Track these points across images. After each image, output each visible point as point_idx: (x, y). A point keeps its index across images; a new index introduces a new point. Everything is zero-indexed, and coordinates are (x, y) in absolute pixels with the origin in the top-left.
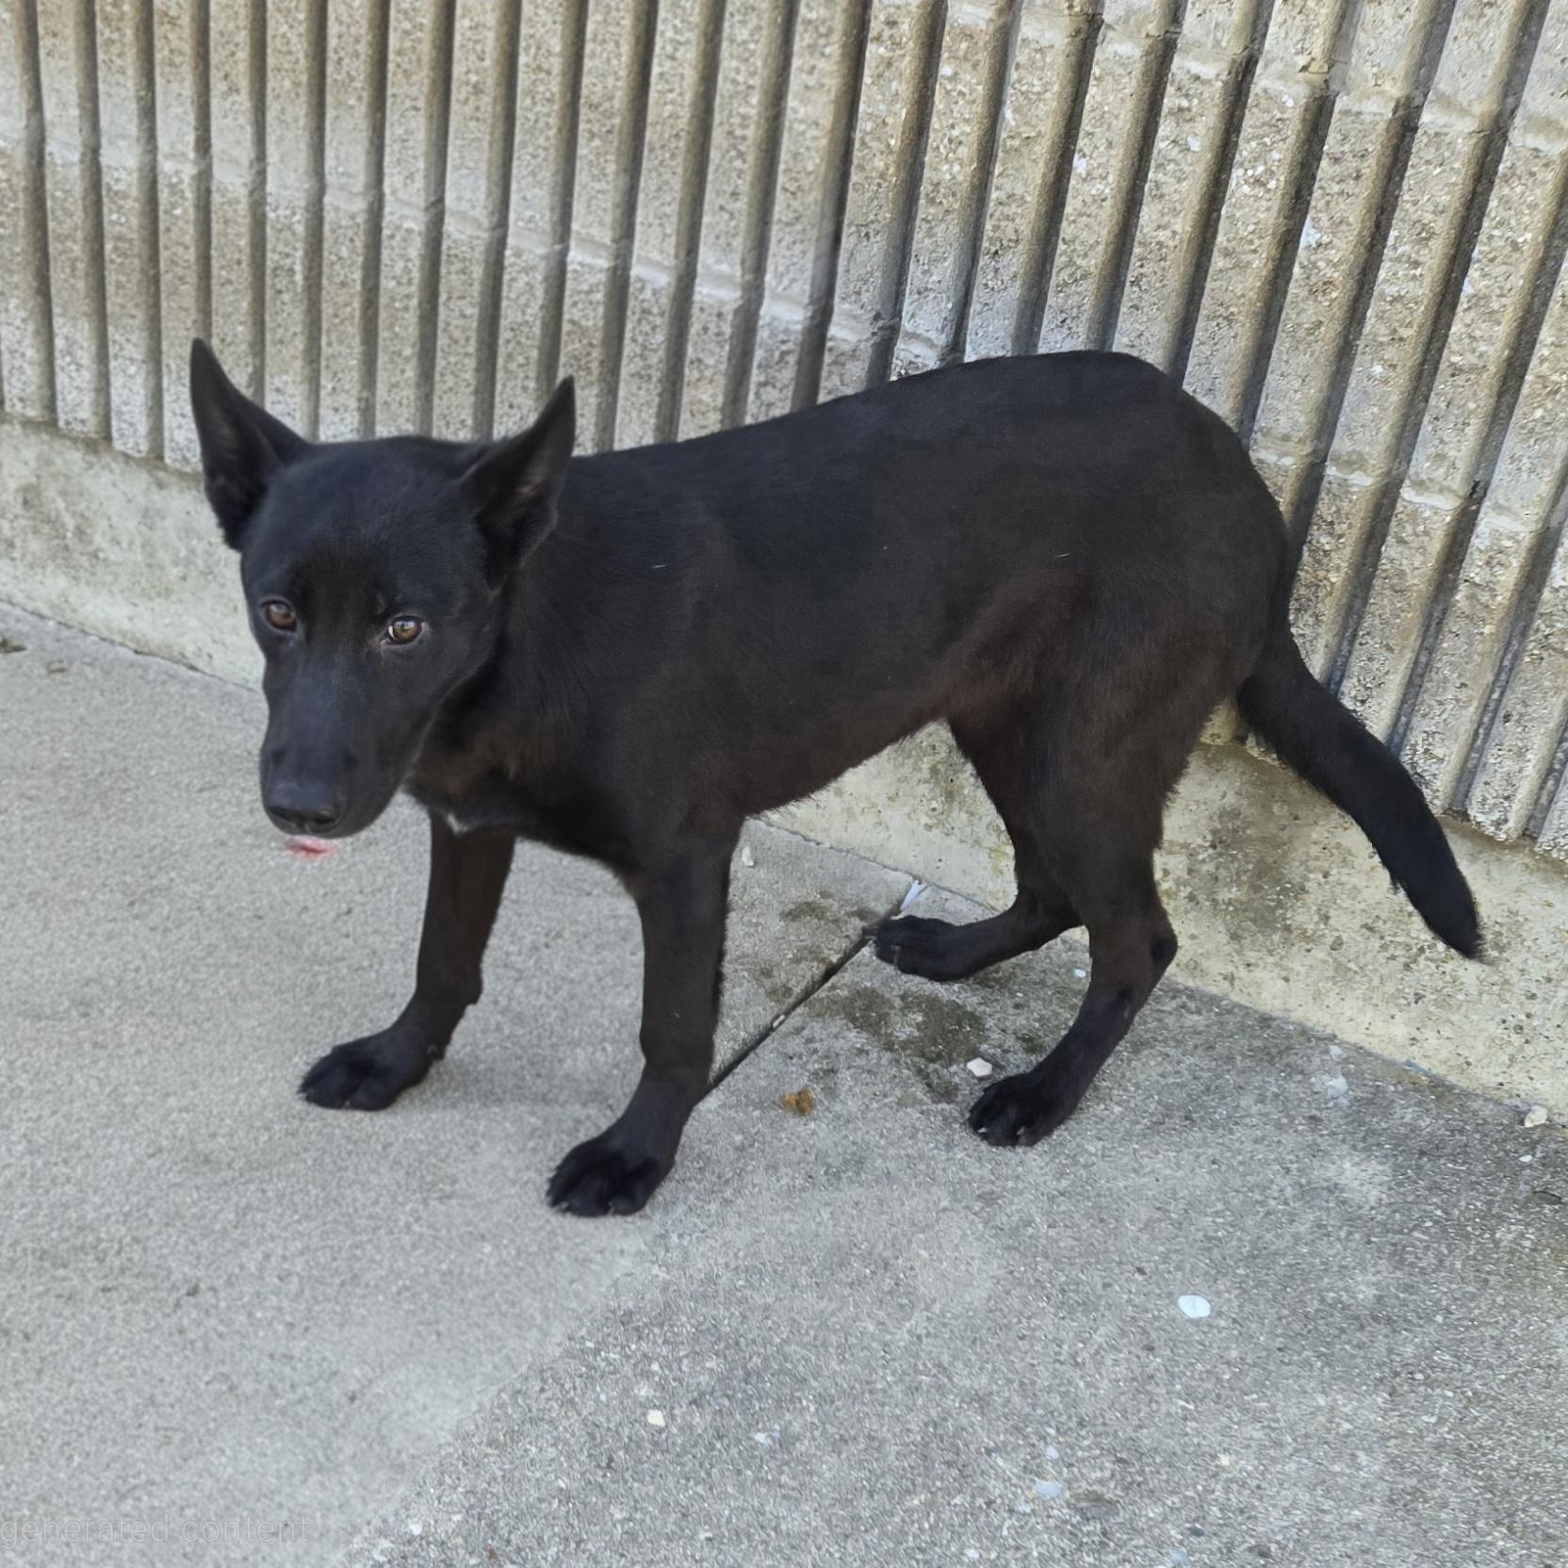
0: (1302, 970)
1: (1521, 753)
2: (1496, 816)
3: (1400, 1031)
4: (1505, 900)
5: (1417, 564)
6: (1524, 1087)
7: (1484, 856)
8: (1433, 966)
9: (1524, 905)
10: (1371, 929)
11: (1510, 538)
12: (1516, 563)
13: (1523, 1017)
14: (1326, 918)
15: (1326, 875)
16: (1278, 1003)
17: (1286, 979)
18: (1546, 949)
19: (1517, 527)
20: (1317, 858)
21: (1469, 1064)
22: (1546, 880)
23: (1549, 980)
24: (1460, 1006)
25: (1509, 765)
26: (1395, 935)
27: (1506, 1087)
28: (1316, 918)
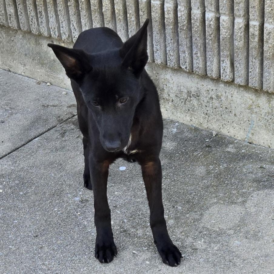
0: (169, 108)
1: (184, 52)
2: (185, 66)
3: (188, 118)
4: (196, 86)
5: (157, 16)
6: (211, 127)
7: (190, 77)
8: (189, 102)
9: (199, 86)
10: (177, 96)
11: (170, 8)
12: (172, 13)
13: (206, 111)
14: (169, 95)
15: (166, 85)
16: (167, 116)
17: (167, 110)
18: (206, 95)
19: (170, 5)
20: (164, 82)
21: (201, 123)
22: (201, 80)
23: (208, 102)
24: (196, 111)
25: (183, 55)
26: (181, 97)
27: (209, 128)
28: (168, 95)
